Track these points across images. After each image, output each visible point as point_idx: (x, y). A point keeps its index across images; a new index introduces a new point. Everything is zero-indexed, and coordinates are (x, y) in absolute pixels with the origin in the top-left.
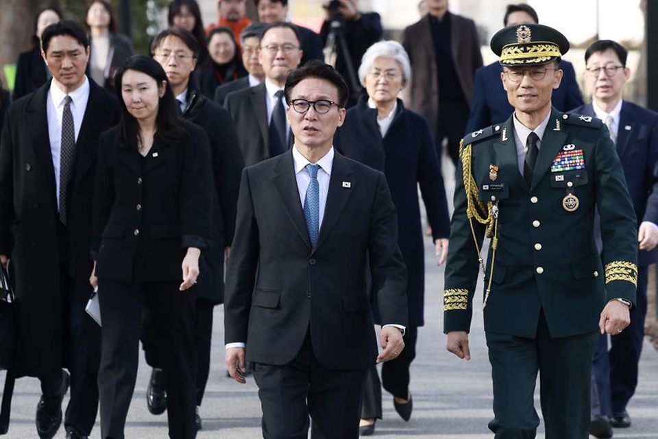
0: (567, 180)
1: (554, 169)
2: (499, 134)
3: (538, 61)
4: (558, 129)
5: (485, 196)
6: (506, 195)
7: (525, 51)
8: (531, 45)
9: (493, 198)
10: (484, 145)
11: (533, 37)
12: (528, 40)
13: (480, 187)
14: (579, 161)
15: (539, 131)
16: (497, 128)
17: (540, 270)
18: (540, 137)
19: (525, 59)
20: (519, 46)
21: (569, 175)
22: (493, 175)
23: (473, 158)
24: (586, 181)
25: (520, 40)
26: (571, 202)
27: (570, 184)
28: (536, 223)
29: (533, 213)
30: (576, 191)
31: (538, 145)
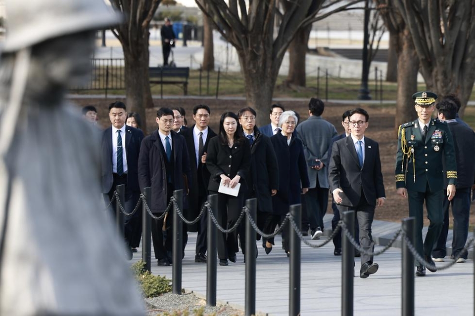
0: (436, 141)
1: (432, 138)
2: (413, 125)
3: (429, 104)
4: (433, 124)
5: (409, 145)
6: (417, 146)
7: (425, 100)
8: (426, 99)
9: (412, 146)
10: (409, 128)
11: (427, 96)
12: (426, 97)
13: (407, 143)
14: (440, 136)
15: (427, 125)
16: (413, 123)
17: (427, 170)
18: (428, 126)
19: (425, 103)
20: (423, 99)
21: (437, 140)
22: (412, 139)
23: (405, 133)
24: (442, 142)
25: (423, 97)
26: (437, 148)
27: (437, 143)
28: (426, 155)
29: (425, 151)
30: (439, 145)
31: (427, 129)
